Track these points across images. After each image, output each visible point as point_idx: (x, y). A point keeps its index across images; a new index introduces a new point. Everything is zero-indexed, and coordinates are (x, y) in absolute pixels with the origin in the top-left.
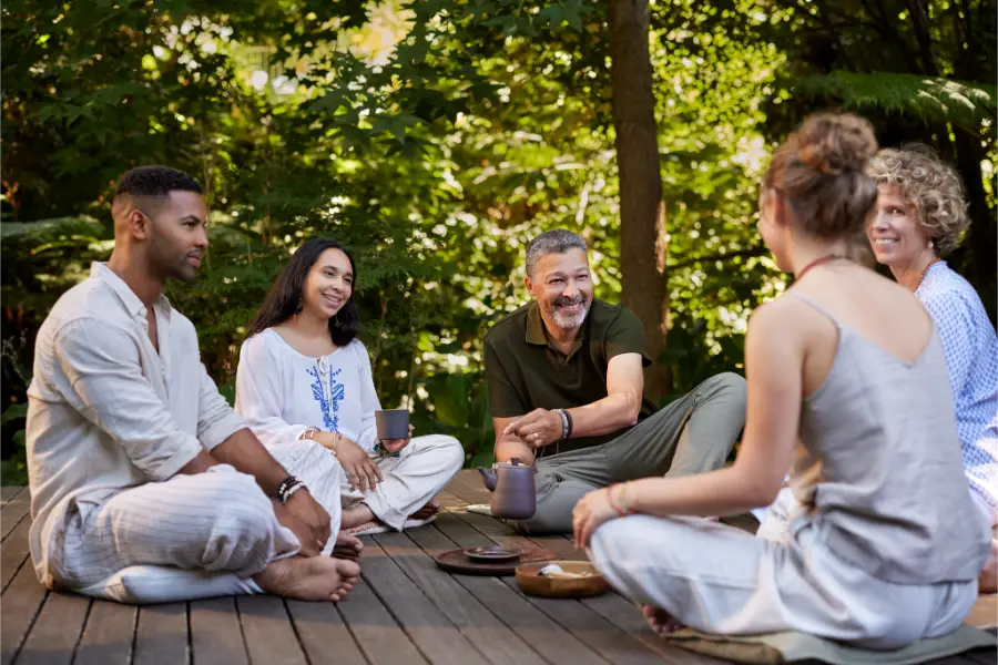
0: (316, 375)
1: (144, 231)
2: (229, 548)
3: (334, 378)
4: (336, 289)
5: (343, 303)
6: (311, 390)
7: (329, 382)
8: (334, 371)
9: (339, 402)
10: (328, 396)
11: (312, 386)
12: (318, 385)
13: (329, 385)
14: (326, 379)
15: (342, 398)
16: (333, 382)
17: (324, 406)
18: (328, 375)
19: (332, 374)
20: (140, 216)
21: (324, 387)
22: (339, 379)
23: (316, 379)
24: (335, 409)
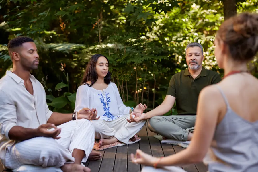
0: (102, 95)
1: (18, 58)
2: (46, 160)
3: (107, 96)
4: (104, 69)
5: (107, 73)
6: (100, 100)
7: (105, 97)
8: (107, 94)
9: (109, 103)
10: (105, 101)
11: (100, 99)
12: (102, 98)
13: (106, 98)
14: (104, 96)
15: (110, 101)
16: (107, 97)
17: (104, 104)
18: (105, 95)
19: (106, 95)
20: (16, 54)
21: (104, 98)
22: (108, 96)
23: (101, 96)
24: (108, 105)
